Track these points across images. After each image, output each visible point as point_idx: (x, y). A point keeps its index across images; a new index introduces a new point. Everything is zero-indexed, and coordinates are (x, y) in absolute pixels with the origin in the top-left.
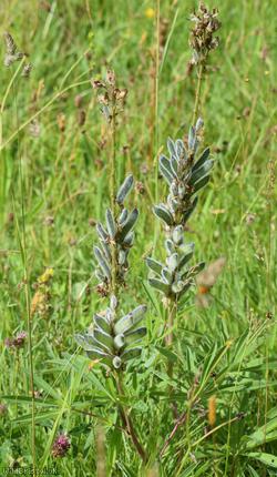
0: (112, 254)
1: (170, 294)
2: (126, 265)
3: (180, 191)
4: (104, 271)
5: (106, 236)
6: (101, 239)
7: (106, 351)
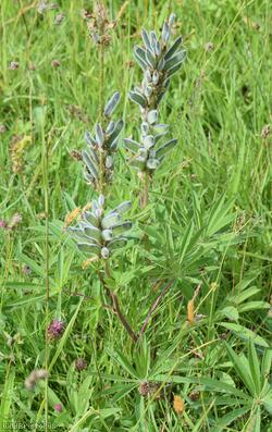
0: (100, 158)
1: (145, 169)
2: (112, 168)
3: (155, 79)
4: (93, 173)
5: (94, 144)
6: (90, 146)
7: (95, 242)
